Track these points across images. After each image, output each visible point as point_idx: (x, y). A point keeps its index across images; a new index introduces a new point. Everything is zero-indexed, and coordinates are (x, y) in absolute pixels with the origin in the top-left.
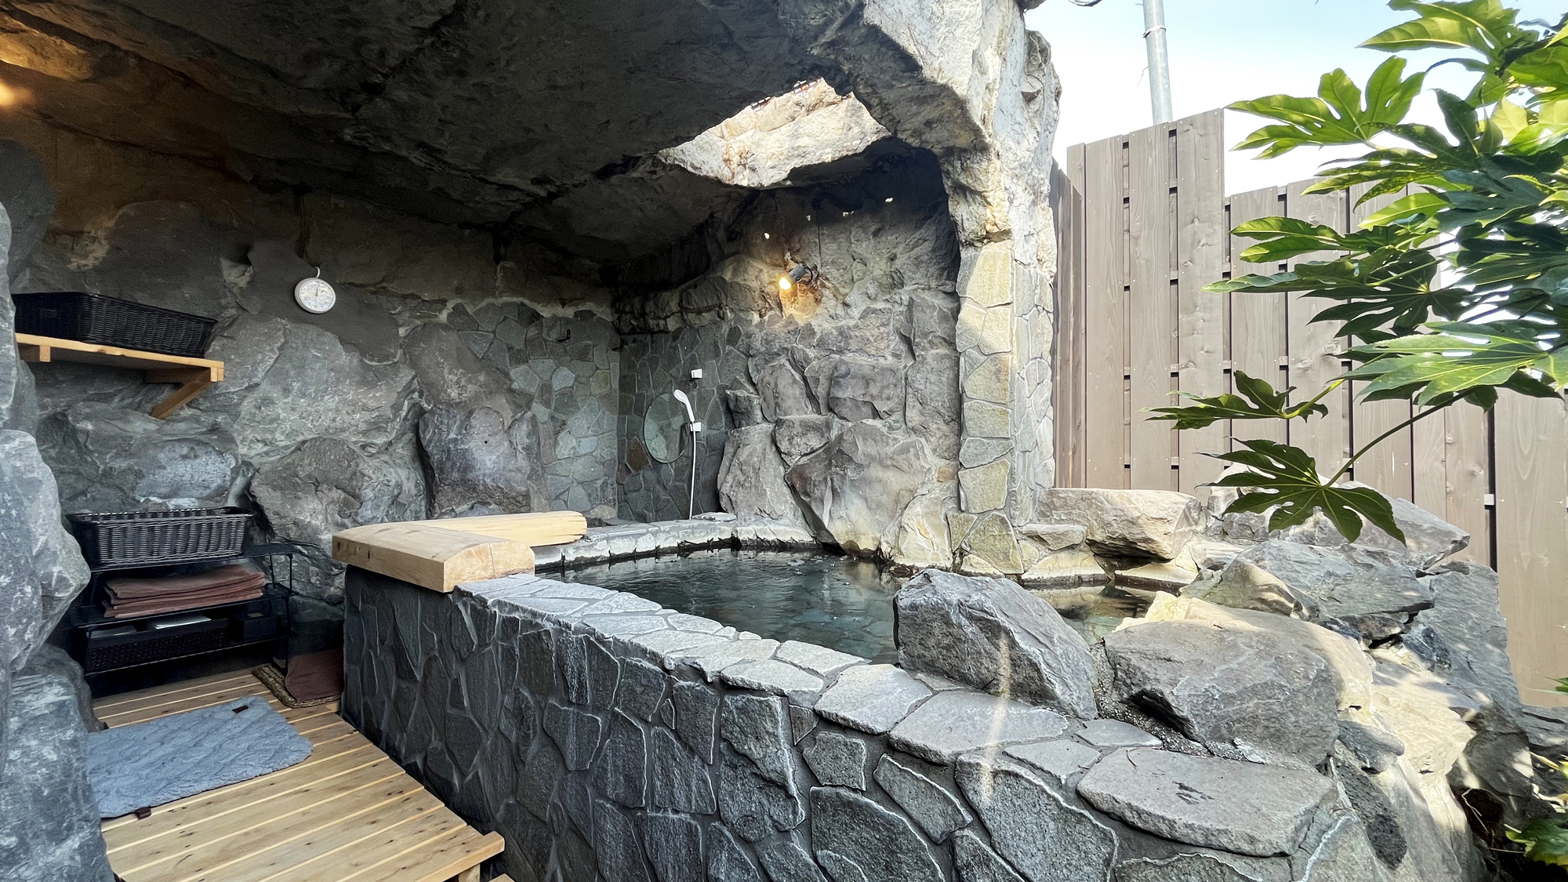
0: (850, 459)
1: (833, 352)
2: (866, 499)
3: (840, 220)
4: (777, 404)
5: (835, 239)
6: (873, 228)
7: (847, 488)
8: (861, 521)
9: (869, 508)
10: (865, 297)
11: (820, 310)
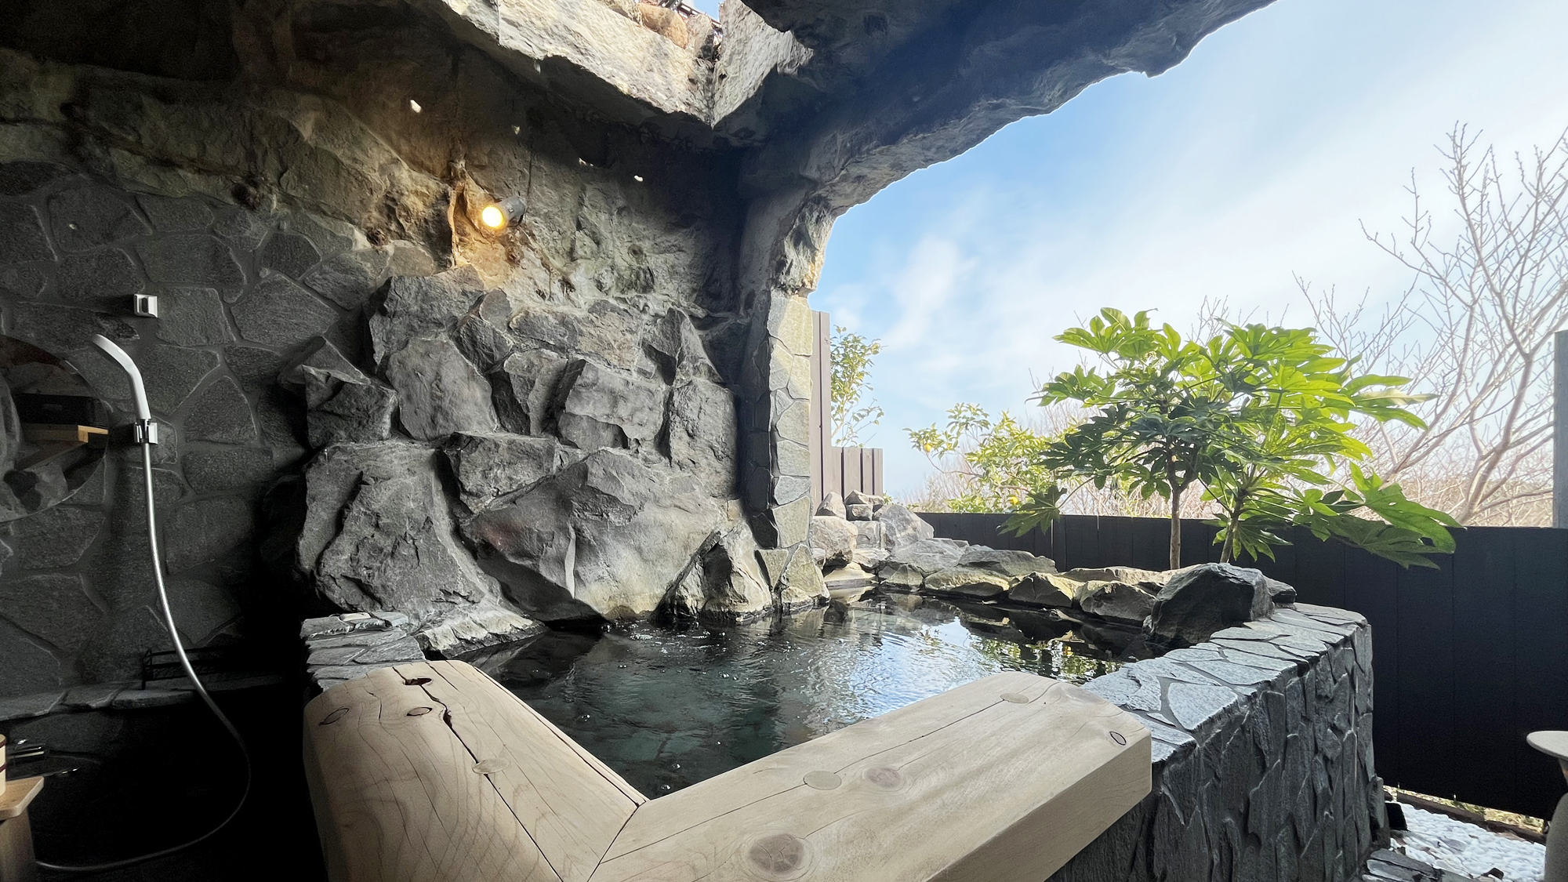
0: (613, 500)
1: (547, 346)
2: (639, 550)
3: (572, 165)
4: (438, 409)
5: (556, 186)
6: (621, 203)
7: (608, 539)
8: (635, 578)
9: (646, 561)
10: (593, 285)
11: (515, 274)
